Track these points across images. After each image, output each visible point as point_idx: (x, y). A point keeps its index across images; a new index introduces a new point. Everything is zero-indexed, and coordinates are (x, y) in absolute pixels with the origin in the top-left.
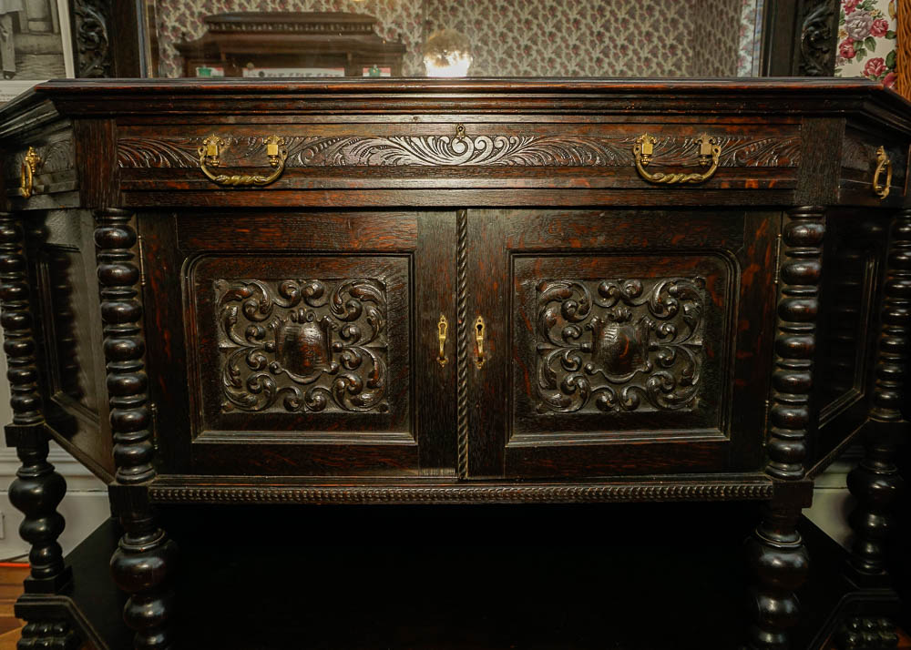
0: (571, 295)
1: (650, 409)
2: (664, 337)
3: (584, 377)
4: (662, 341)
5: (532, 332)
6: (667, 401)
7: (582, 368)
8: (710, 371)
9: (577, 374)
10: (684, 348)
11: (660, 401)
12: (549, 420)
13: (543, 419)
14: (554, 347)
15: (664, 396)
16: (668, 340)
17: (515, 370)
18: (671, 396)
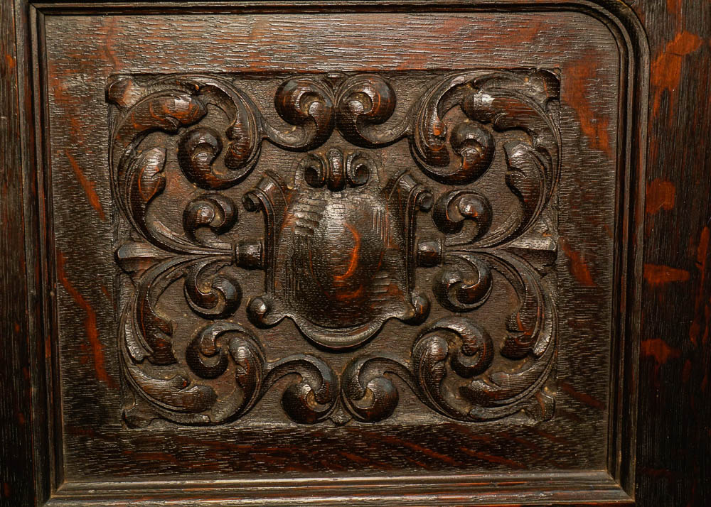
0: (204, 115)
1: (425, 418)
2: (457, 227)
3: (249, 335)
4: (451, 239)
5: (101, 214)
6: (470, 396)
7: (242, 308)
8: (581, 319)
9: (226, 325)
10: (508, 258)
11: (452, 398)
12: (158, 443)
13: (140, 441)
14: (165, 254)
15: (463, 383)
16: (464, 235)
17: (60, 313)
18: (480, 384)
